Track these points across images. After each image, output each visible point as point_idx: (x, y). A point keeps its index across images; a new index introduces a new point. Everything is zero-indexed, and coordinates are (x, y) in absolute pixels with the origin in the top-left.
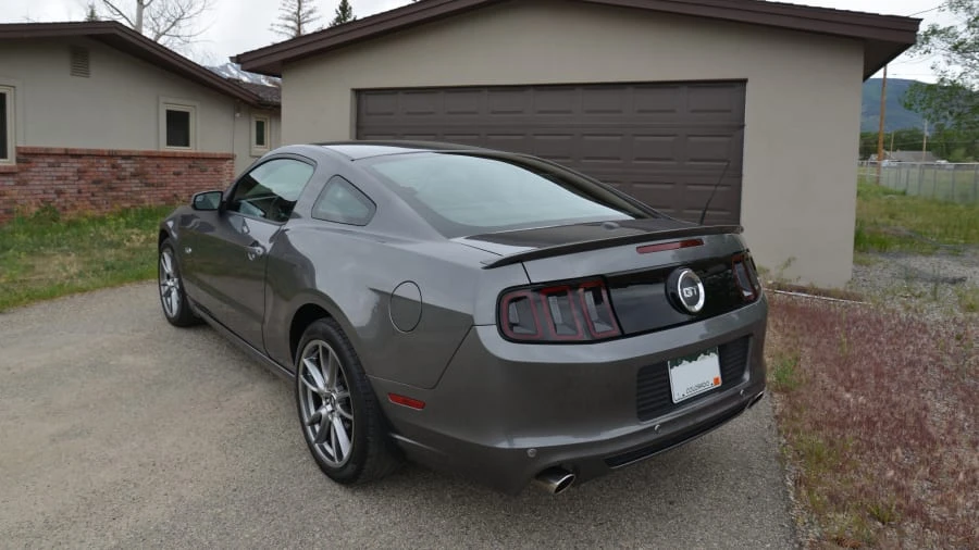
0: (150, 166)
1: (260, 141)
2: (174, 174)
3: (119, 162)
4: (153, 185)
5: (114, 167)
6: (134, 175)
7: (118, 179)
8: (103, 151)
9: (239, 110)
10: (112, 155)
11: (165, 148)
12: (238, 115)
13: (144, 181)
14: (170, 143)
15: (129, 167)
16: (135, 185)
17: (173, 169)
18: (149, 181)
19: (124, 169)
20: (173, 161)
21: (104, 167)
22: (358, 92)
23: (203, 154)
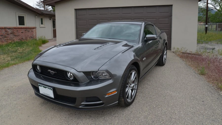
0: (15, 31)
1: (42, 23)
2: (22, 33)
3: (7, 30)
4: (16, 36)
5: (6, 31)
6: (11, 33)
7: (7, 34)
8: (3, 27)
9: (37, 16)
10: (5, 28)
11: (19, 26)
12: (36, 17)
13: (14, 35)
14: (20, 24)
15: (10, 31)
16: (11, 36)
17: (21, 31)
18: (15, 35)
19: (9, 32)
20: (21, 29)
21: (3, 32)
22: (76, 10)
23: (28, 27)
